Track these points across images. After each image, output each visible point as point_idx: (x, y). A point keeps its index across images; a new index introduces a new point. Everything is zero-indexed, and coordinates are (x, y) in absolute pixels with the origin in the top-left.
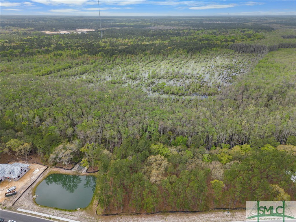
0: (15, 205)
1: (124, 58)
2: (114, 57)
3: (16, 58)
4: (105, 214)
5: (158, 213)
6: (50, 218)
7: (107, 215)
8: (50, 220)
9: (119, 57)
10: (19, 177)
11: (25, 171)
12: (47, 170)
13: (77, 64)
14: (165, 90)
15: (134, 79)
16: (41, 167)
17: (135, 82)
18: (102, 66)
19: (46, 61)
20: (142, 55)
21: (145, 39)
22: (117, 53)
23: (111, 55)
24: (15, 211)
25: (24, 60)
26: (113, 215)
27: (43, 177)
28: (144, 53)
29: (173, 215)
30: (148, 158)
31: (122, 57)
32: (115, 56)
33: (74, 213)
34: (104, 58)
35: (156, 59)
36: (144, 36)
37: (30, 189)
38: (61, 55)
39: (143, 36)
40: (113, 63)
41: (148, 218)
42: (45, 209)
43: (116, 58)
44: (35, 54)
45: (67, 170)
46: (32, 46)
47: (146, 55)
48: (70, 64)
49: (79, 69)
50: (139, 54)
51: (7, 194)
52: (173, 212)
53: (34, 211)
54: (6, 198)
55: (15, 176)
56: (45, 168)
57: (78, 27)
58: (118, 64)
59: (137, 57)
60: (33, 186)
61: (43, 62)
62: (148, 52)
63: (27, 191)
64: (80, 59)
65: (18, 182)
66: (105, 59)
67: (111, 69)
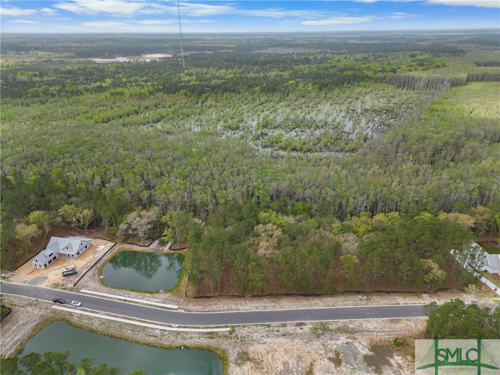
0: (77, 285)
1: (219, 98)
2: (205, 97)
3: (53, 99)
4: (198, 296)
5: (267, 296)
6: (125, 300)
7: (200, 297)
8: (125, 302)
9: (212, 97)
10: (78, 254)
11: (86, 247)
12: (115, 246)
13: (147, 108)
14: (283, 144)
15: (234, 130)
16: (106, 244)
17: (236, 134)
18: (185, 111)
19: (99, 104)
20: (248, 93)
21: (252, 70)
22: (209, 91)
23: (200, 94)
24: (78, 292)
25: (66, 101)
26: (209, 297)
27: (110, 254)
28: (250, 90)
29: (287, 298)
30: (255, 228)
31: (217, 97)
32: (205, 95)
33: (156, 295)
34: (188, 98)
35: (270, 99)
36: (252, 65)
37: (95, 268)
38: (122, 94)
39: (250, 65)
40: (202, 106)
41: (254, 301)
42: (117, 291)
43: (207, 98)
44: (82, 94)
45: (143, 246)
46: (76, 80)
47: (254, 94)
48: (136, 108)
49: (151, 114)
50: (243, 91)
51: (65, 273)
52: (288, 295)
53: (103, 292)
54: (64, 278)
55: (73, 252)
56: (112, 244)
57: (145, 51)
58: (211, 108)
59: (240, 96)
60: (98, 265)
61: (95, 105)
62: (257, 89)
63: (91, 270)
64: (151, 100)
65: (78, 260)
66: (190, 100)
67: (200, 115)
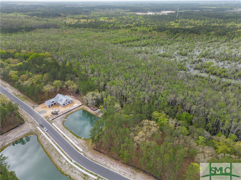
1: (185, 36)
2: (177, 35)
5: (132, 166)
6: (64, 136)
7: (97, 150)
9: (182, 36)
10: (64, 105)
11: (69, 102)
12: (81, 106)
14: (209, 69)
16: (79, 103)
17: (183, 58)
22: (181, 32)
24: (51, 124)
26: (100, 152)
29: (143, 174)
33: (78, 139)
34: (168, 35)
37: (66, 114)
41: (122, 166)
45: (92, 110)
50: (203, 34)
51: (53, 113)
53: (59, 128)
55: (61, 103)
57: (163, 10)
58: (178, 41)
63: (63, 115)
